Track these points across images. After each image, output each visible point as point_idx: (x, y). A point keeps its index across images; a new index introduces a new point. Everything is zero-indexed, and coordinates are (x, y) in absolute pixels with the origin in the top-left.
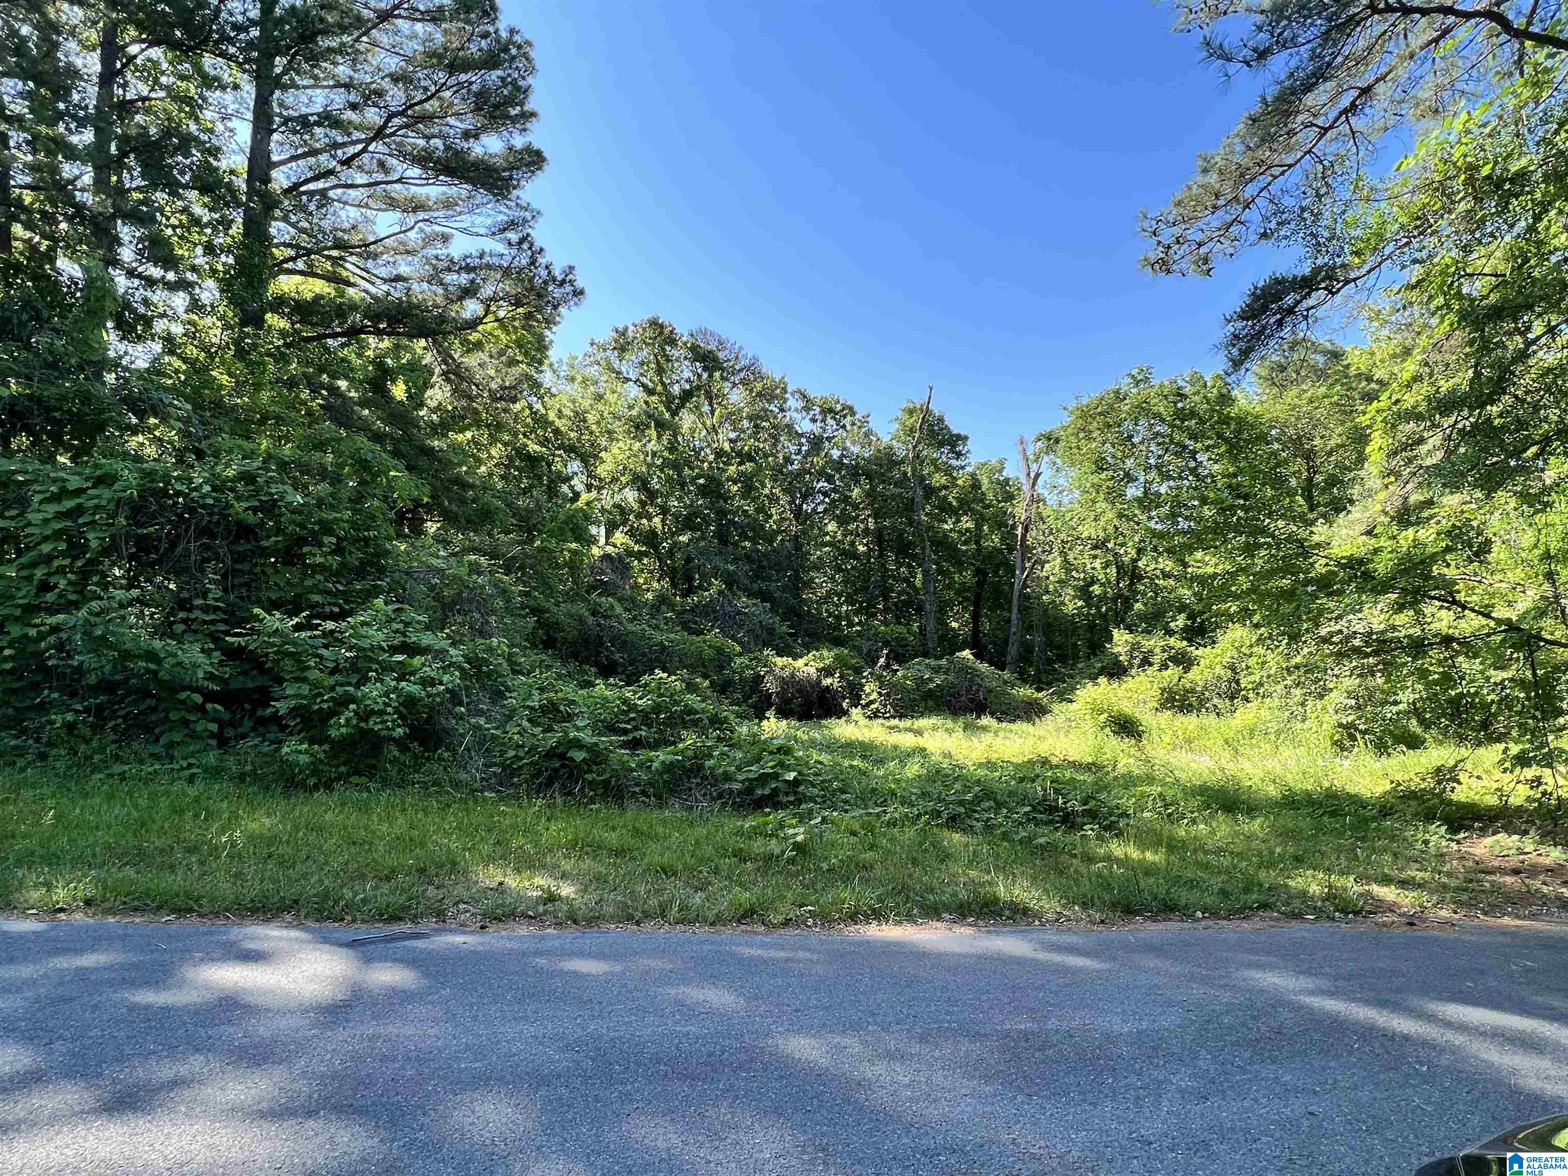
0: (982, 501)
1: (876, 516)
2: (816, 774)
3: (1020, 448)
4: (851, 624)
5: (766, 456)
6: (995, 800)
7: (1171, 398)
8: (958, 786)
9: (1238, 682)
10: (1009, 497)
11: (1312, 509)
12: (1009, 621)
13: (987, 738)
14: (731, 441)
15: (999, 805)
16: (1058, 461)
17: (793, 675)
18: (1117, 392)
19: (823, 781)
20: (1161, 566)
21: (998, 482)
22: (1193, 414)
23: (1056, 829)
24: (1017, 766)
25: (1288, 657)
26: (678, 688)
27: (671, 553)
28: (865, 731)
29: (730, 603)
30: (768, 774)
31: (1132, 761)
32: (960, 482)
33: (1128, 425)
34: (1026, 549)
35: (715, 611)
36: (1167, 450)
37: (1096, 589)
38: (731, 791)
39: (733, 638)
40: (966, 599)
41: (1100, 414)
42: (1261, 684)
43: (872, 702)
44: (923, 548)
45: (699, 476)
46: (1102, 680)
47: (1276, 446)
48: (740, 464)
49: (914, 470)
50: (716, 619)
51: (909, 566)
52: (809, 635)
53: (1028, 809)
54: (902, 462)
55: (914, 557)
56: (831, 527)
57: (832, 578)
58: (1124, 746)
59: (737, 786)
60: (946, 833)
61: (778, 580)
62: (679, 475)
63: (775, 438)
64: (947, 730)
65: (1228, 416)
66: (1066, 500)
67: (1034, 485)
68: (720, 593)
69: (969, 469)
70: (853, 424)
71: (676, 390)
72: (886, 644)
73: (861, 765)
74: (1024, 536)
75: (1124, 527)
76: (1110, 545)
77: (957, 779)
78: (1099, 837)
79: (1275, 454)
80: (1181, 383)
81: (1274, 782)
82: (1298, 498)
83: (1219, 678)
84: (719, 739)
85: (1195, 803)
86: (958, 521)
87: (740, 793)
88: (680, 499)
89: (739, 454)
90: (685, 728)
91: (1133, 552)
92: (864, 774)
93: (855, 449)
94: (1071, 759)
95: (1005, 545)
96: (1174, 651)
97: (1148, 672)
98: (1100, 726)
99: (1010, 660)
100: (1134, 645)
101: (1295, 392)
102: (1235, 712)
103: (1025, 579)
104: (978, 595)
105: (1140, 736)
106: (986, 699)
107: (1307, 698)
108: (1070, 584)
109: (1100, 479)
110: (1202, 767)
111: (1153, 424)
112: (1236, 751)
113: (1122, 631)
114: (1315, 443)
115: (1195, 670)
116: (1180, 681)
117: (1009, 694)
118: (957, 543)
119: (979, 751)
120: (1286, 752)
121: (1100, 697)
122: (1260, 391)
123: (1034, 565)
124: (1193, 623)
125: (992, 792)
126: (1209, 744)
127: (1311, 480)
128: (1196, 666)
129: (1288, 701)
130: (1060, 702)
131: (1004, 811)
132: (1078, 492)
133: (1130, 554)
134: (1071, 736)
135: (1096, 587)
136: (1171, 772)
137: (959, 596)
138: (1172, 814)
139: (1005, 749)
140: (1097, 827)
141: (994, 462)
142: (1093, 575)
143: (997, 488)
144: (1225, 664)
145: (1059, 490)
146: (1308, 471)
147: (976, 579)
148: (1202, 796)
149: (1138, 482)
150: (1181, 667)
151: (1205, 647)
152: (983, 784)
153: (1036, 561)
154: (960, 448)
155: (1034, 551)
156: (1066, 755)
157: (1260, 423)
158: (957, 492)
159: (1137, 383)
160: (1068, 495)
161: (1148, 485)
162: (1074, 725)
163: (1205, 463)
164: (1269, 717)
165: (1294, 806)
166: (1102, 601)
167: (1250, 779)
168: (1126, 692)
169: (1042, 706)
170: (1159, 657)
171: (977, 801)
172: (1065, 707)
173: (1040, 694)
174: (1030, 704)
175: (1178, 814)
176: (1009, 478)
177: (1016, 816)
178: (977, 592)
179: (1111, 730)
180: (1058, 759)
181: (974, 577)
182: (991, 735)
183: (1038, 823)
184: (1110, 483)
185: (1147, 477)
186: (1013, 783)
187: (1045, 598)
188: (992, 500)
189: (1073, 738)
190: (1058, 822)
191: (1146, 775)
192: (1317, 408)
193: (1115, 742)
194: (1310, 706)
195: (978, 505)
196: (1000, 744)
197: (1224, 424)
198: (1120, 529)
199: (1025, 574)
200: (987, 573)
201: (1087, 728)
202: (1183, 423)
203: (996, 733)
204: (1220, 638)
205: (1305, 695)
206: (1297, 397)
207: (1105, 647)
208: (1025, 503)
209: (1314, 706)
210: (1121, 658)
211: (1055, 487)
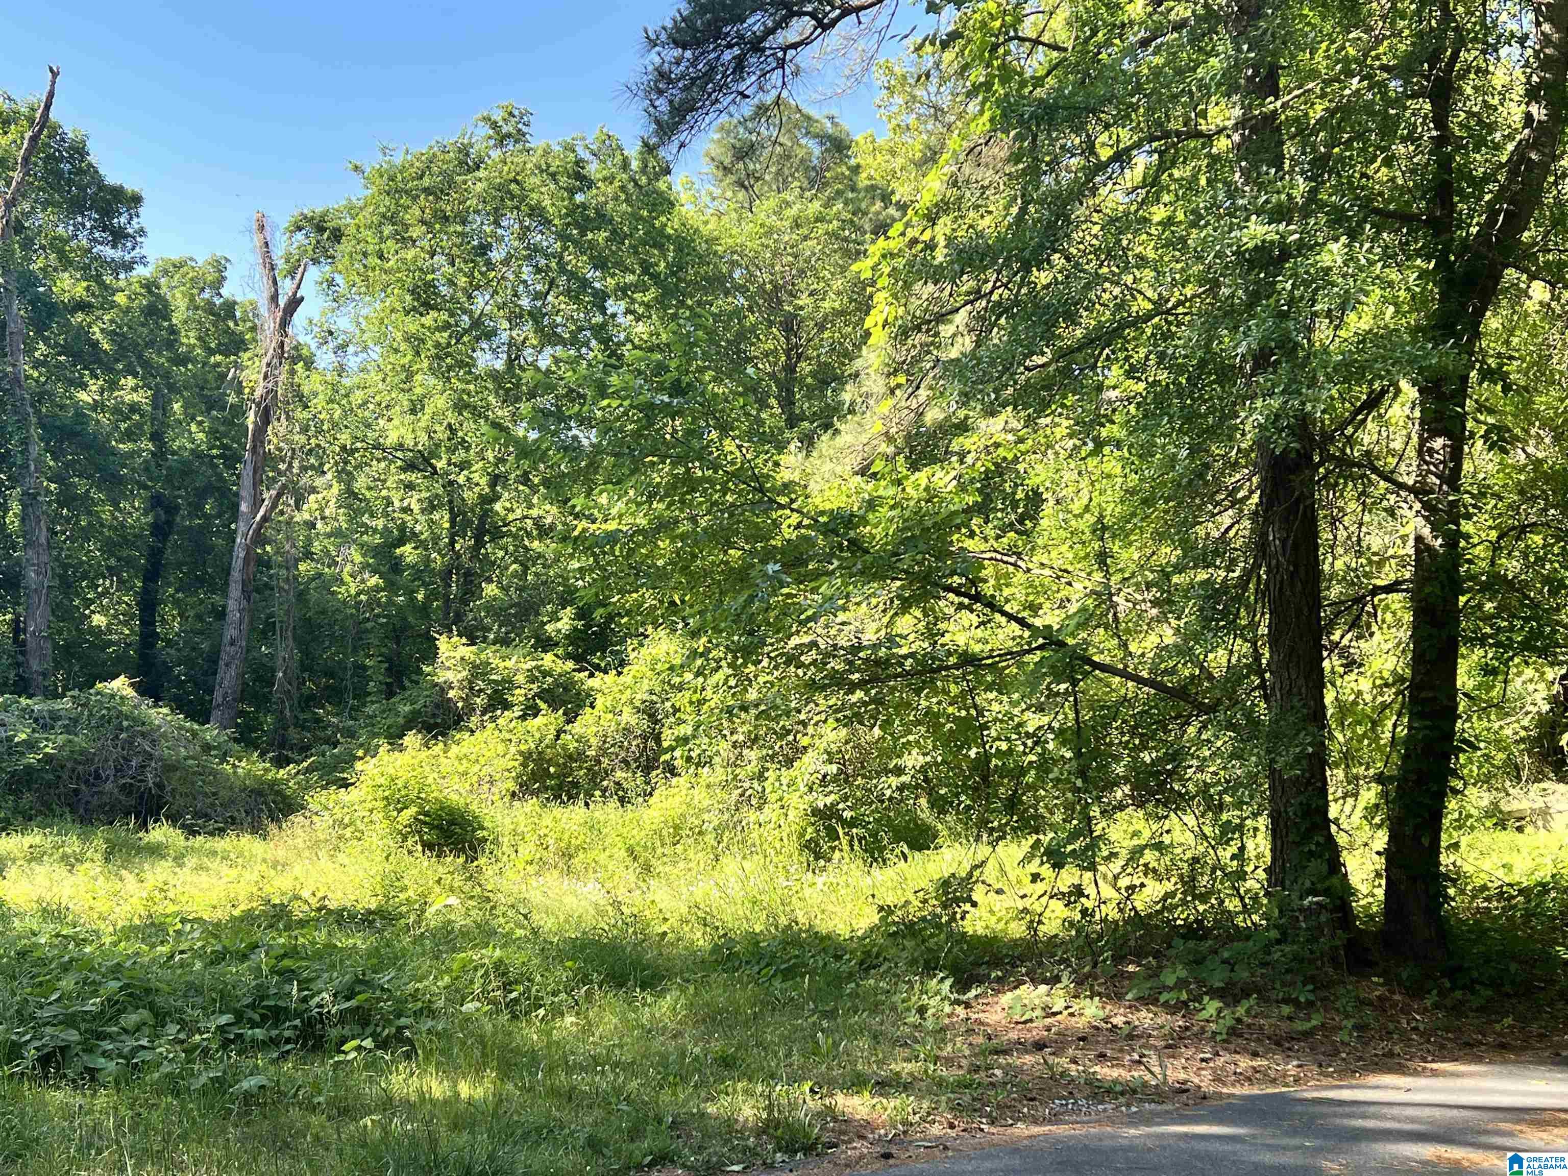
0: (171, 344)
3: (258, 240)
6: (152, 1007)
7: (563, 180)
8: (68, 983)
9: (658, 739)
10: (235, 345)
11: (792, 422)
12: (221, 614)
13: (159, 871)
15: (161, 1017)
16: (339, 278)
18: (464, 151)
20: (534, 512)
21: (210, 308)
22: (602, 219)
23: (284, 1055)
24: (214, 930)
25: (734, 691)
32: (120, 298)
33: (481, 224)
34: (264, 460)
36: (552, 284)
37: (408, 552)
40: (129, 562)
41: (427, 191)
44: (25, 442)
46: (411, 739)
47: (740, 300)
49: (5, 256)
53: (224, 1019)
58: (442, 872)
60: (31, 1091)
64: (64, 858)
65: (661, 231)
66: (353, 362)
67: (284, 323)
69: (141, 272)
74: (260, 431)
75: (471, 430)
76: (440, 464)
77: (66, 968)
78: (372, 1064)
79: (738, 313)
80: (582, 153)
81: (703, 922)
83: (627, 731)
85: (561, 974)
86: (113, 385)
91: (483, 481)
94: (333, 905)
95: (218, 448)
96: (550, 680)
97: (500, 721)
98: (400, 833)
99: (220, 700)
100: (478, 667)
101: (771, 203)
102: (651, 794)
103: (260, 526)
104: (155, 555)
105: (473, 849)
106: (160, 786)
107: (768, 765)
108: (354, 541)
109: (423, 326)
110: (583, 903)
111: (528, 228)
112: (647, 868)
113: (455, 639)
114: (800, 303)
115: (587, 716)
116: (558, 737)
117: (214, 773)
118: (109, 435)
119: (134, 900)
120: (730, 864)
121: (404, 775)
122: (717, 192)
123: (279, 495)
124: (588, 626)
125: (148, 991)
126: (603, 858)
127: (793, 371)
128: (588, 710)
129: (738, 771)
130: (323, 788)
131: (172, 1029)
132: (377, 349)
133: (477, 484)
134: (341, 857)
135: (407, 548)
136: (525, 916)
137: (112, 554)
138: (516, 1001)
139: (195, 892)
140: (368, 1043)
141: (200, 263)
142: (404, 523)
143: (208, 321)
144: (638, 704)
145: (340, 341)
146: (787, 353)
147: (150, 519)
148: (573, 959)
149: (496, 341)
150: (561, 712)
151: (606, 672)
152: (126, 973)
153: (284, 486)
154: (123, 220)
155: (283, 467)
156: (324, 898)
157: (716, 252)
158: (112, 321)
159: (502, 139)
160: (356, 354)
161: (515, 349)
162: (348, 833)
163: (620, 319)
164: (706, 803)
165: (729, 964)
166: (419, 579)
167: (666, 920)
168: (456, 763)
169: (285, 797)
170: (523, 691)
171: (110, 1012)
172: (333, 797)
173: (282, 772)
174: (259, 793)
175: (529, 998)
176: (235, 303)
177: (197, 1037)
178: (152, 549)
179: (422, 840)
180: (306, 908)
181: (145, 514)
182: (167, 864)
183: (247, 1047)
184: (443, 337)
185: (514, 333)
186: (198, 965)
187: (302, 567)
188: (194, 346)
189: (346, 861)
190: (288, 1041)
191: (479, 926)
192: (806, 238)
193: (426, 864)
194: (770, 780)
195: (159, 354)
196: (184, 883)
197: (654, 246)
198: (460, 434)
199: (262, 512)
200: (177, 508)
201: (374, 839)
202: (583, 234)
203: (179, 860)
204: (633, 655)
205: (763, 759)
206: (775, 213)
207: (419, 672)
208: (265, 361)
209: (778, 779)
210: (451, 694)
211: (331, 333)
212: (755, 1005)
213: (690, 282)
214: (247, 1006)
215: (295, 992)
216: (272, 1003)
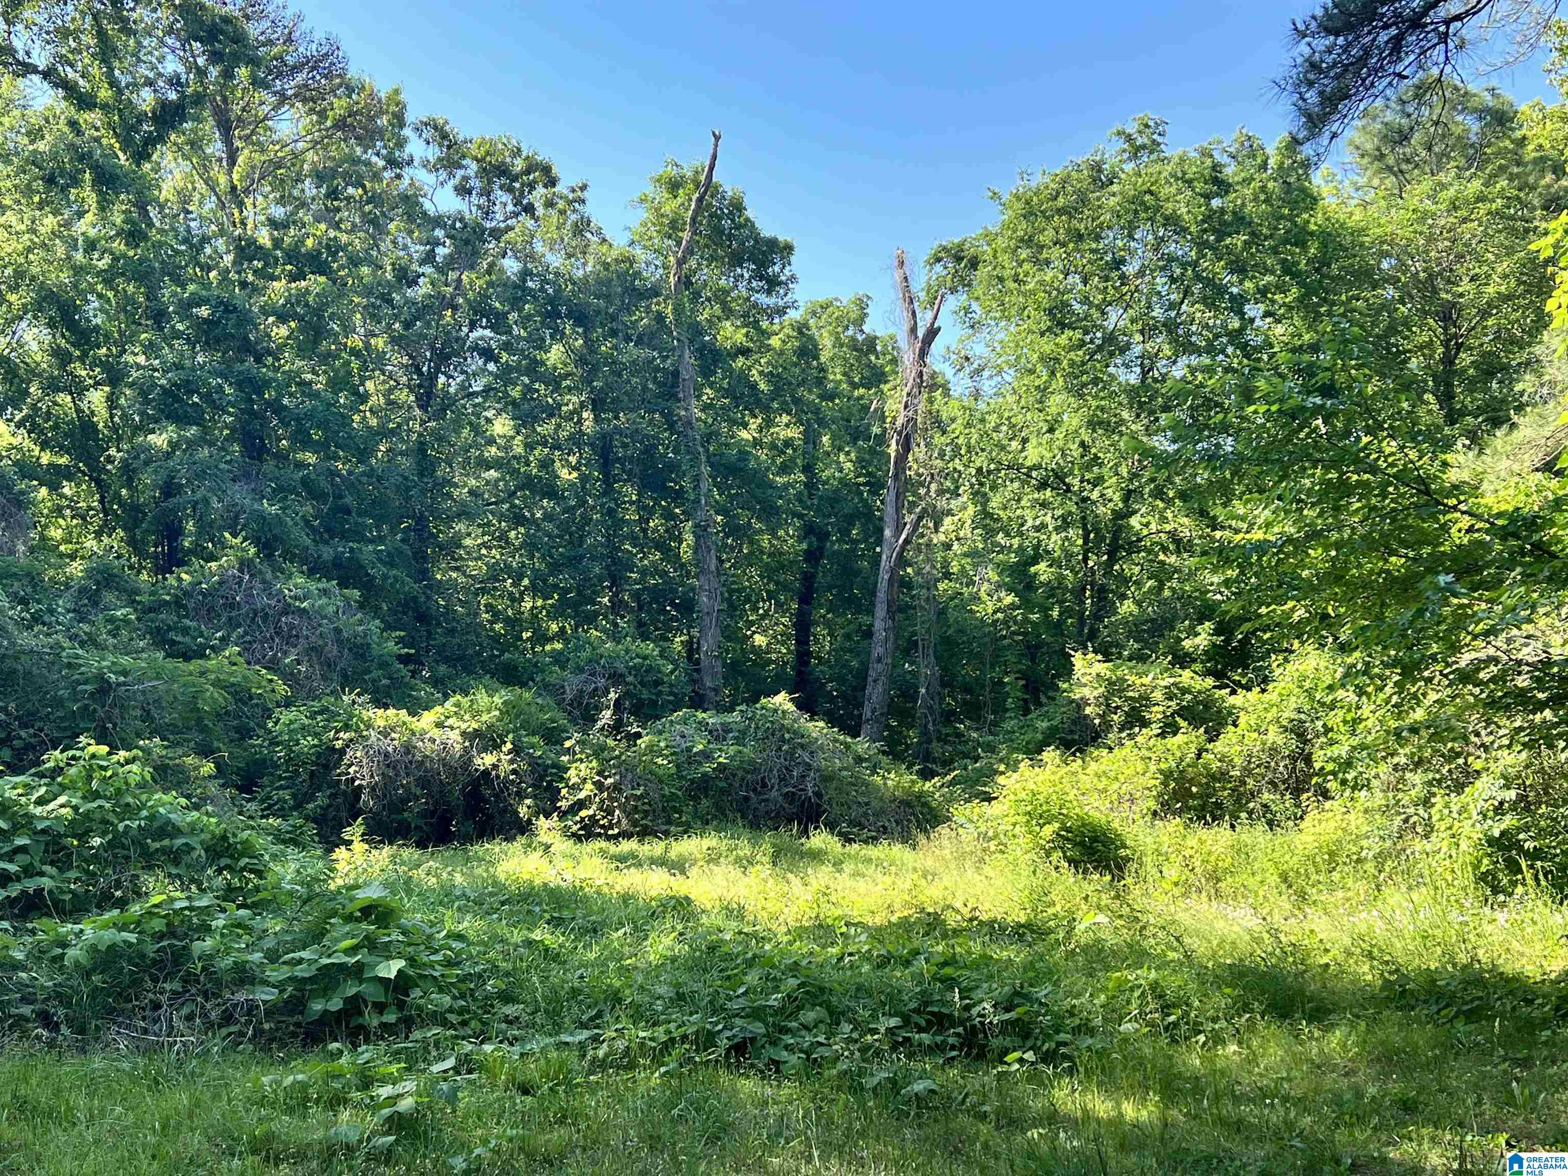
0: (820, 382)
1: (597, 405)
2: (449, 963)
3: (898, 276)
4: (542, 638)
5: (354, 262)
6: (828, 1006)
7: (1199, 186)
8: (752, 978)
9: (1308, 760)
10: (876, 378)
11: (1452, 418)
12: (868, 634)
13: (820, 876)
14: (273, 223)
15: (836, 1016)
16: (975, 306)
17: (408, 748)
18: (1097, 168)
19: (463, 979)
20: (1168, 527)
21: (854, 345)
22: (1240, 220)
23: (949, 1062)
24: (877, 934)
25: (1399, 711)
26: (133, 779)
27: (128, 472)
28: (562, 864)
29: (267, 586)
30: (341, 967)
31: (1102, 918)
32: (775, 342)
33: (1114, 239)
34: (906, 485)
35: (233, 605)
36: (1187, 293)
37: (1042, 570)
38: (251, 1008)
39: (273, 666)
40: (784, 587)
41: (1060, 211)
42: (1349, 764)
43: (581, 805)
44: (697, 479)
45: (199, 302)
46: (1050, 755)
47: (1390, 292)
48: (293, 278)
49: (678, 310)
50: (233, 624)
51: (668, 516)
52: (447, 660)
53: (894, 1022)
54: (655, 292)
55: (678, 496)
56: (502, 426)
57: (503, 537)
58: (1089, 888)
59: (265, 995)
60: (724, 1078)
61: (381, 539)
62: (151, 296)
63: (376, 225)
64: (738, 860)
65: (1304, 229)
66: (987, 386)
67: (923, 353)
68: (245, 565)
69: (793, 315)
70: (550, 204)
71: (146, 100)
72: (616, 678)
73: (549, 939)
74: (902, 459)
75: (1101, 444)
76: (1072, 482)
77: (750, 963)
78: (1034, 1077)
79: (1387, 306)
80: (1219, 157)
81: (1370, 956)
82: (1428, 397)
83: (1274, 750)
84: (229, 893)
85: (1220, 1000)
86: (769, 423)
87: (272, 1011)
88: (150, 349)
89: (293, 255)
90: (149, 868)
91: (1116, 497)
92: (556, 958)
93: (555, 260)
94: (984, 917)
95: (865, 476)
96: (1189, 697)
97: (1138, 739)
98: (1043, 848)
99: (869, 714)
100: (1114, 684)
101: (1426, 185)
102: (1302, 818)
103: (903, 548)
104: (808, 579)
105: (1120, 868)
106: (818, 795)
107: (1435, 790)
108: (991, 560)
109: (1057, 345)
110: (1236, 928)
111: (1162, 238)
112: (1302, 896)
113: (1091, 656)
114: (1460, 290)
115: (1229, 735)
116: (1199, 756)
117: (867, 784)
118: (768, 469)
119: (801, 902)
120: (1394, 897)
121: (1045, 790)
122: (1362, 181)
123: (920, 518)
124: (1227, 642)
125: (822, 990)
126: (1252, 882)
127: (1452, 363)
128: (1230, 728)
129: (1400, 795)
130: (967, 801)
131: (846, 1028)
132: (1012, 372)
133: (1110, 500)
134: (987, 870)
135: (1042, 566)
136: (1177, 939)
137: (770, 579)
138: (1175, 1025)
139: (854, 897)
140: (1029, 1056)
141: (845, 302)
142: (1039, 541)
143: (851, 356)
144: (1285, 723)
145: (975, 366)
146: (1446, 344)
147: (804, 546)
148: (1234, 986)
149: (1129, 355)
150: (1202, 730)
151: (1249, 689)
152: (804, 972)
153: (924, 510)
154: (777, 268)
155: (922, 491)
156: (975, 909)
157: (1362, 245)
158: (769, 363)
159: (1136, 152)
160: (991, 377)
161: (1147, 363)
162: (992, 846)
163: (1258, 322)
164: (1365, 829)
165: (1403, 1002)
166: (1053, 596)
167: (1327, 951)
168: (1095, 780)
169: (931, 809)
170: (1161, 709)
171: (790, 1008)
172: (977, 810)
173: (928, 784)
174: (906, 803)
175: (1187, 1023)
176: (876, 338)
177: (869, 1037)
178: (805, 573)
179: (1065, 857)
180: (959, 918)
181: (800, 541)
182: (828, 869)
183: (913, 1051)
184: (1078, 356)
185: (1147, 346)
186: (866, 968)
187: (941, 586)
188: (840, 381)
189: (991, 874)
190: (953, 1047)
191: (1130, 946)
192: (1465, 220)
193: (1072, 880)
194: (1438, 807)
195: (810, 391)
196: (844, 889)
197: (1296, 244)
198: (1093, 450)
199: (903, 536)
200: (828, 534)
201: (1019, 852)
202: (1219, 240)
203: (838, 864)
204: (1278, 672)
205: (1430, 783)
206: (1429, 197)
207: (1057, 688)
208: (906, 390)
209: (1447, 805)
210: (1088, 710)
211: (967, 359)
212: (1435, 1047)
213: (1333, 279)
214: (914, 1011)
215: (957, 999)
216: (936, 1009)
